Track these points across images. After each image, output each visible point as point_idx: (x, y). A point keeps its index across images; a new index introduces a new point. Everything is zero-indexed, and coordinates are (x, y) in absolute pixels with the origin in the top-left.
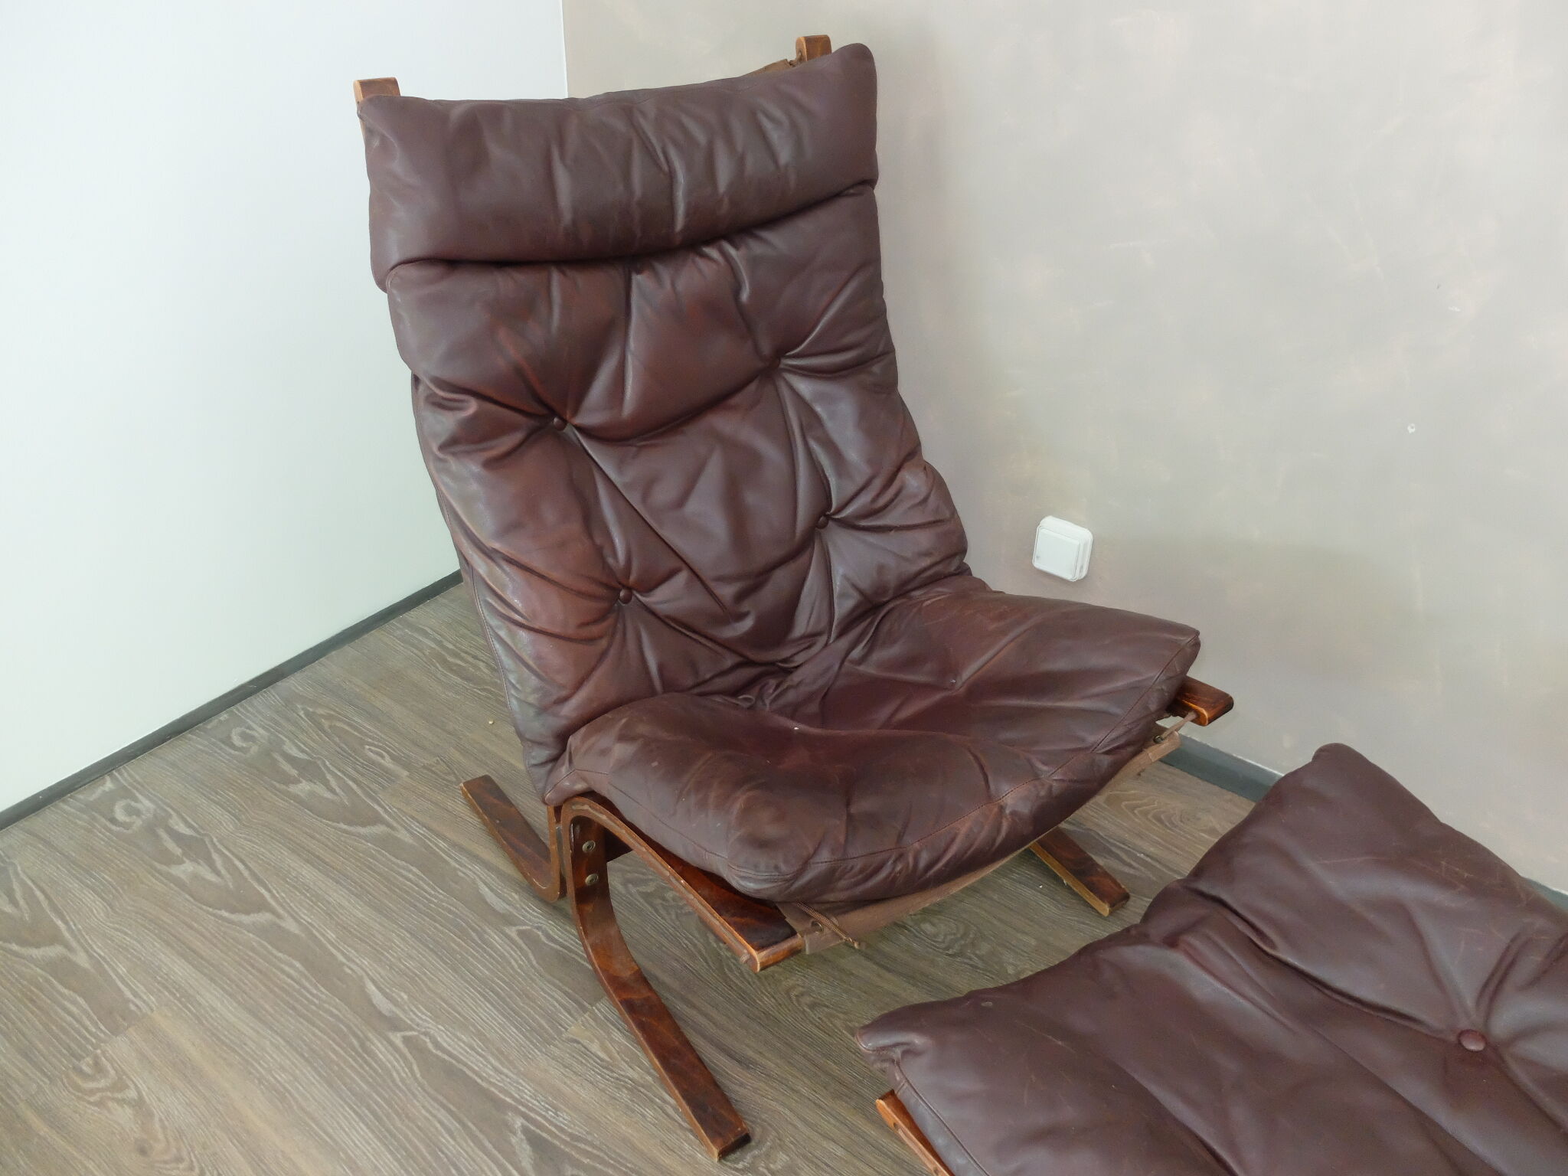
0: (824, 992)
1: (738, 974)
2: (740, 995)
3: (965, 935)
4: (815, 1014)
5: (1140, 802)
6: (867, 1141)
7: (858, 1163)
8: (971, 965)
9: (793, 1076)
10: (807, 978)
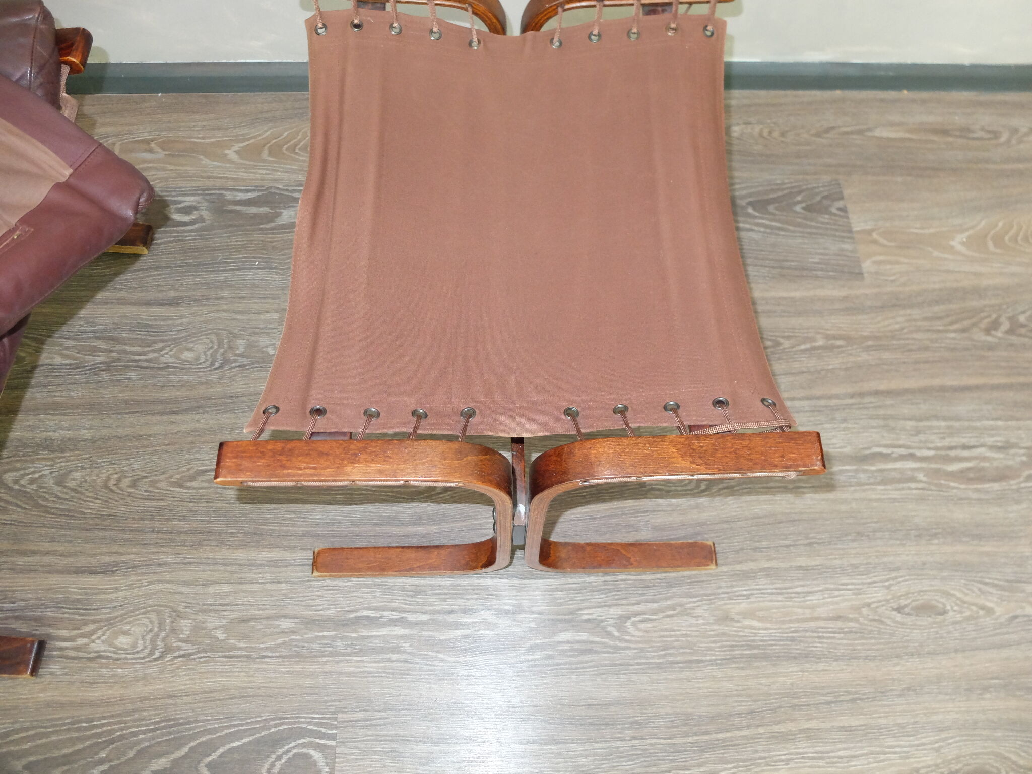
0: (136, 467)
1: (54, 499)
2: (67, 515)
3: (220, 343)
4: (140, 490)
5: (295, 140)
6: (241, 565)
7: (245, 587)
8: (239, 367)
9: (153, 553)
10: (114, 464)
